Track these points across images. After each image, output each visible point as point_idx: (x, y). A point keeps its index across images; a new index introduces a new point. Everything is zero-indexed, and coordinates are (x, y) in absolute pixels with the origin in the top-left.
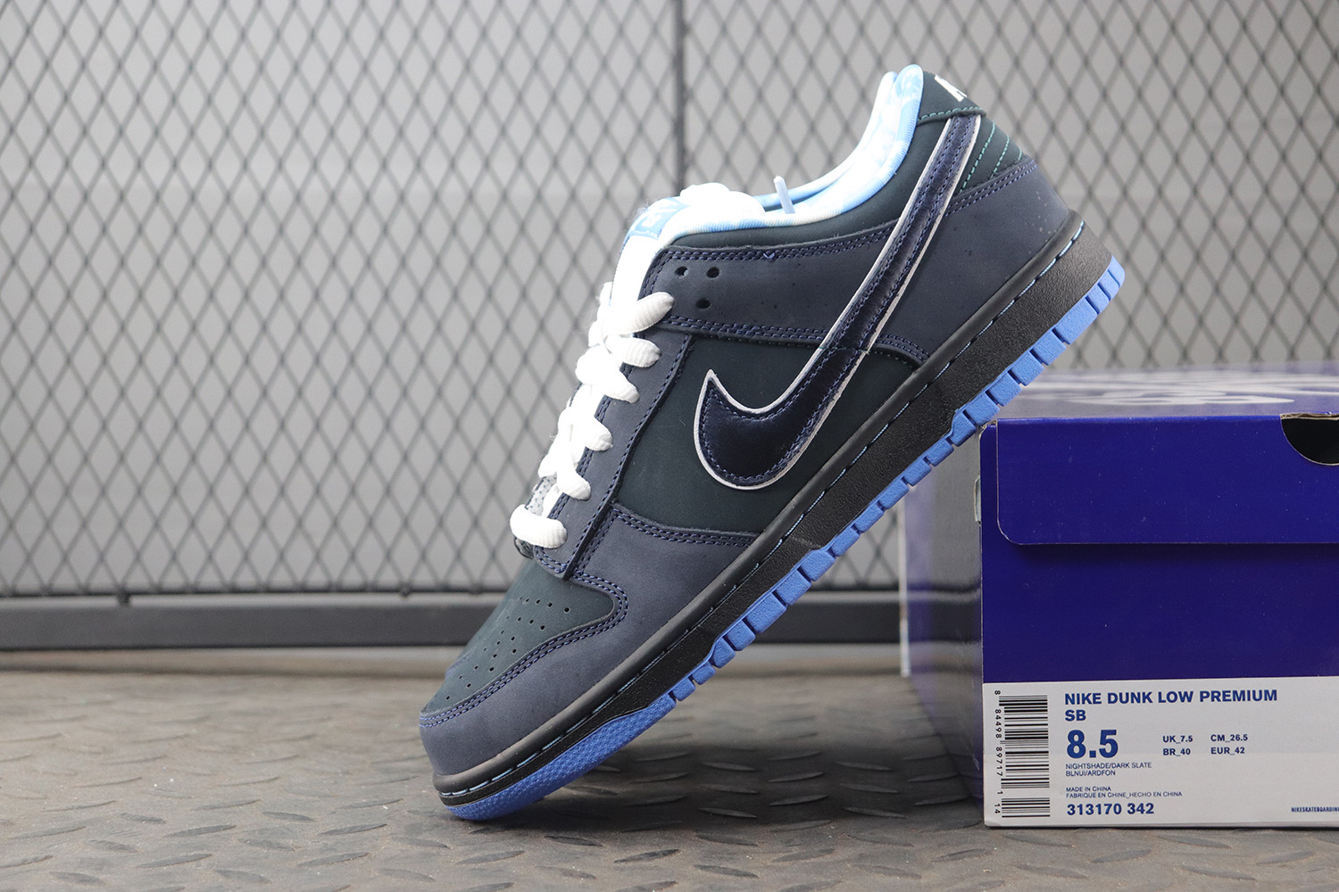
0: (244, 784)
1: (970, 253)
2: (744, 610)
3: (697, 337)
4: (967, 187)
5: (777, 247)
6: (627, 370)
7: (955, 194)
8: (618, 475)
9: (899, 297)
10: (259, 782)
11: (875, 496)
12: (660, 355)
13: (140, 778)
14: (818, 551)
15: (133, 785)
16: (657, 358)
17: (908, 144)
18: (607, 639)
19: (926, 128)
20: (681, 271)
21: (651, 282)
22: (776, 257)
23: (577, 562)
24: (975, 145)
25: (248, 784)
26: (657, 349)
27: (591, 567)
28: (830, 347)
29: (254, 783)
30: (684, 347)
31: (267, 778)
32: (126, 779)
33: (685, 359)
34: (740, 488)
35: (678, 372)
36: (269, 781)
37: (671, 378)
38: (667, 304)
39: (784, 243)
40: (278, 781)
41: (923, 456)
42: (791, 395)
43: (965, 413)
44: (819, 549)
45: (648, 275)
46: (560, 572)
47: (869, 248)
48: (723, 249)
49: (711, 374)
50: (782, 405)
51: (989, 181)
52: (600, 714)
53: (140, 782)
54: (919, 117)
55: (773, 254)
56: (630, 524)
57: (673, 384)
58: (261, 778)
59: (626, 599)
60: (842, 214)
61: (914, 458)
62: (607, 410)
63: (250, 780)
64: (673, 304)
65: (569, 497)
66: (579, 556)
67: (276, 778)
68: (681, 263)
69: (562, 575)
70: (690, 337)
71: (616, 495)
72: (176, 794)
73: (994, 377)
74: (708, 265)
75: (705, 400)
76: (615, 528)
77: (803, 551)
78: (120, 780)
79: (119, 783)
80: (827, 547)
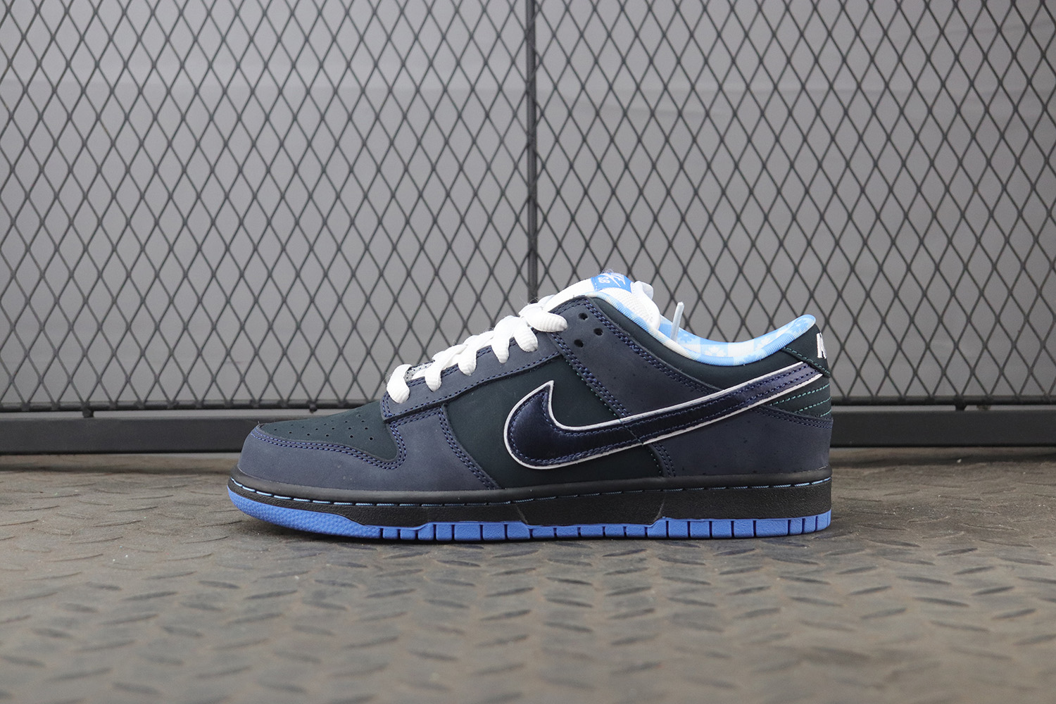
0: (185, 559)
1: (746, 441)
2: (458, 521)
3: (560, 357)
4: (776, 405)
5: (643, 348)
6: (513, 343)
7: (766, 403)
8: (459, 393)
9: (685, 431)
10: (197, 558)
11: (580, 523)
12: (536, 350)
13: (102, 555)
14: (524, 525)
15: (96, 559)
16: (532, 350)
17: (766, 355)
18: (377, 472)
19: (784, 356)
20: (583, 316)
21: (564, 308)
22: (638, 353)
23: (399, 418)
24: (803, 387)
25: (187, 559)
26: (536, 346)
27: (401, 428)
28: (625, 424)
29: (192, 558)
30: (551, 357)
31: (202, 554)
32: (90, 555)
33: (545, 364)
34: (512, 455)
35: (536, 367)
36: (204, 557)
37: (530, 367)
38: (561, 326)
39: (649, 349)
40: (211, 558)
41: (625, 525)
42: (582, 431)
43: (667, 522)
44: (525, 523)
45: (566, 303)
46: (386, 416)
47: (692, 391)
48: (615, 324)
49: (551, 383)
50: (573, 432)
51: (792, 413)
52: (337, 507)
53: (102, 558)
54: (786, 346)
55: (637, 350)
56: (442, 423)
57: (528, 371)
58: (198, 555)
59: (404, 460)
60: (694, 361)
61: (620, 522)
62: (485, 354)
63: (189, 556)
64: (565, 330)
65: (425, 382)
66: (401, 417)
67: (210, 555)
68: (587, 312)
69: (385, 419)
70: (558, 354)
71: (447, 403)
72: (130, 567)
73: (699, 518)
74: (601, 325)
75: (535, 394)
76: (432, 418)
77: (517, 518)
78: (86, 556)
79: (85, 558)
80: (531, 527)
